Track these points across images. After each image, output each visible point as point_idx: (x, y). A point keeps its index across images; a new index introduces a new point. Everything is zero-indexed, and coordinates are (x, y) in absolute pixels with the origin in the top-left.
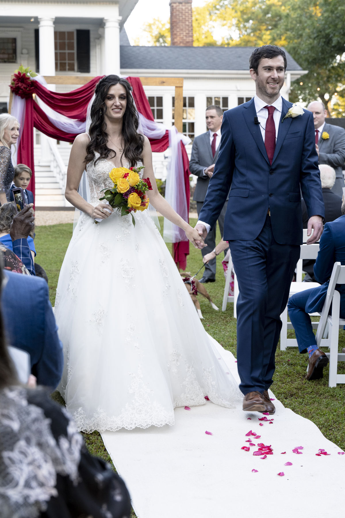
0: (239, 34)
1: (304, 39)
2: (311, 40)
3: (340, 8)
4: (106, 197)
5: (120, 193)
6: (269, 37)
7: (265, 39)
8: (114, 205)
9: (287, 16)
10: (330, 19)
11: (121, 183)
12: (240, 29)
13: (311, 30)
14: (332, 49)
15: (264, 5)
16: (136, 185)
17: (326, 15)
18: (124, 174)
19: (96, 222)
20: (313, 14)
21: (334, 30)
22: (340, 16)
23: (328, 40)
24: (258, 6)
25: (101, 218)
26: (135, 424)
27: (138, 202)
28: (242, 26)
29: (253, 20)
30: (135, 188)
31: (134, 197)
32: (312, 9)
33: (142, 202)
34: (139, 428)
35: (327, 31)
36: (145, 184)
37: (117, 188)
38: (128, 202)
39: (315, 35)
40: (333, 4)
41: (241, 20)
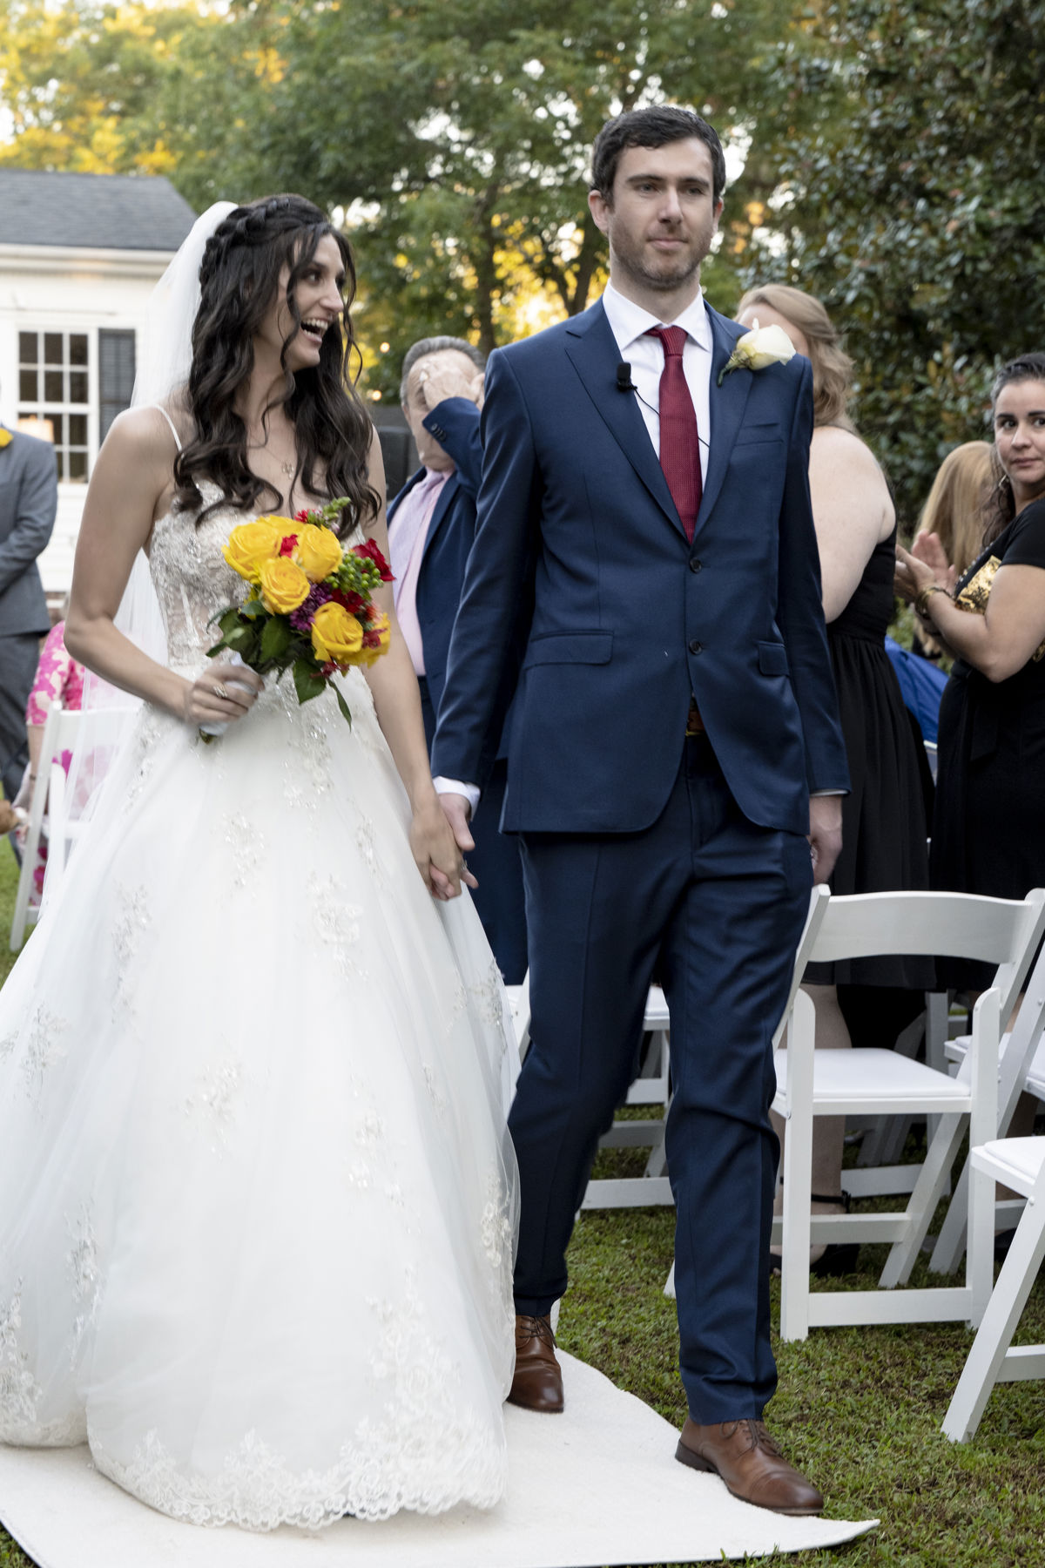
0: (14, 123)
1: (231, 153)
2: (253, 158)
3: (343, 61)
4: (228, 639)
5: (276, 613)
6: (118, 140)
7: (100, 144)
8: (262, 661)
9: (177, 76)
10: (313, 94)
11: (274, 579)
12: (14, 106)
13: (253, 125)
14: (320, 188)
15: (96, 31)
16: (334, 574)
17: (299, 78)
18: (281, 541)
19: (208, 739)
20: (259, 72)
21: (325, 129)
22: (345, 84)
23: (306, 162)
24: (77, 34)
25: (225, 720)
26: (399, 1496)
27: (350, 635)
28: (22, 95)
29: (60, 78)
30: (330, 584)
31: (331, 619)
32: (253, 55)
33: (366, 633)
34: (414, 1512)
35: (304, 132)
36: (368, 565)
37: (264, 598)
38: (315, 643)
39: (265, 142)
40: (320, 45)
41: (21, 77)
